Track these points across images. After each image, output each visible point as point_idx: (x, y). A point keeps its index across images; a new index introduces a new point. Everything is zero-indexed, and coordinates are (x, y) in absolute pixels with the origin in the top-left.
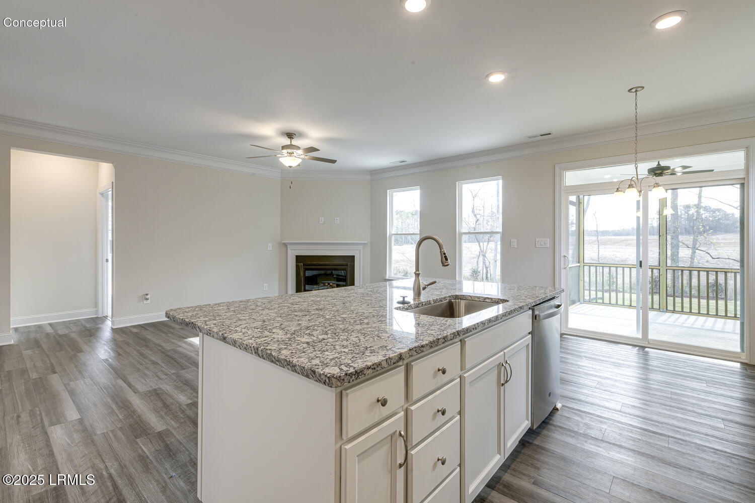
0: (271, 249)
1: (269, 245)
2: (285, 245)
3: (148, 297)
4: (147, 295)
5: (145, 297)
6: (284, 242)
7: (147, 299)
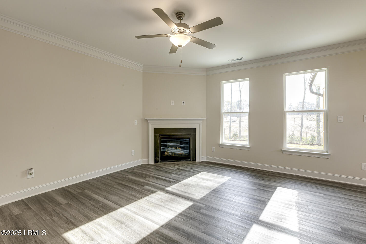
0: (136, 124)
1: (135, 121)
2: (147, 121)
3: (32, 172)
4: (31, 169)
5: (29, 172)
6: (146, 118)
7: (31, 174)
